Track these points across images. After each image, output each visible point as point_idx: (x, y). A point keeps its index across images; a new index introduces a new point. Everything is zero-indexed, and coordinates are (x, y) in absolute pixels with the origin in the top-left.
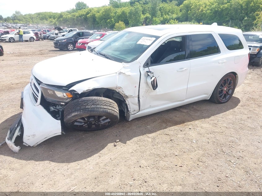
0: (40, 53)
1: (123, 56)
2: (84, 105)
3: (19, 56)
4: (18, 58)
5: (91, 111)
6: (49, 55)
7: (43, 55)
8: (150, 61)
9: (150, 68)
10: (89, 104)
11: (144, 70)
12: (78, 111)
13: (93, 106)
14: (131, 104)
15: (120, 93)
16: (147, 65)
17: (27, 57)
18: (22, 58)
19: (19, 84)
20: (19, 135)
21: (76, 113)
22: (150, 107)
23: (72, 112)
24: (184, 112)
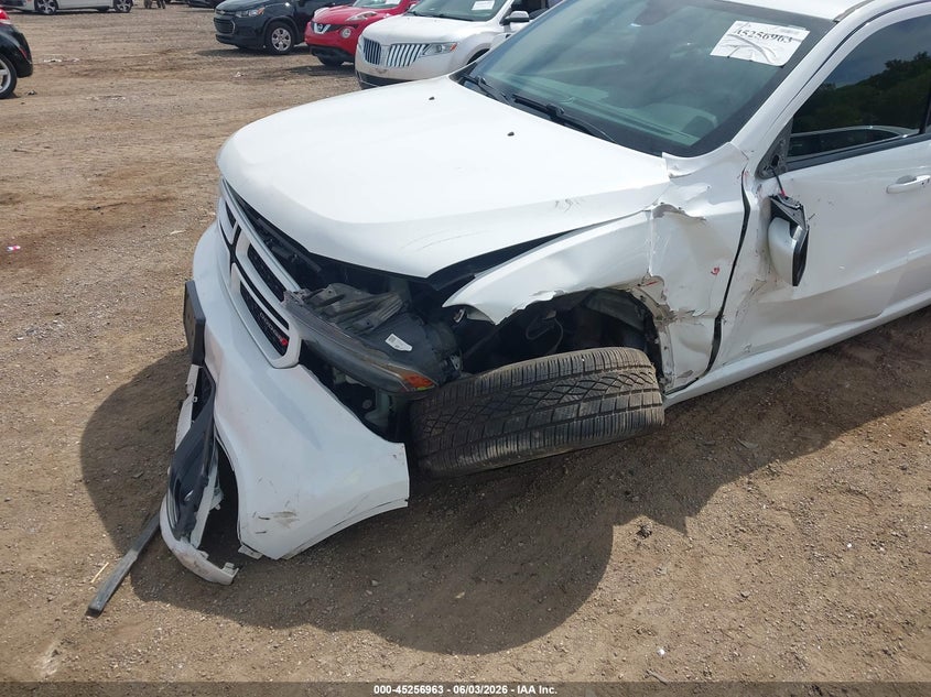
0: (163, 60)
1: (629, 112)
2: (545, 402)
3: (87, 74)
4: (86, 83)
5: (582, 433)
6: (202, 71)
7: (180, 73)
8: (785, 144)
9: (783, 177)
10: (565, 399)
11: (759, 188)
12: (518, 434)
13: (585, 408)
14: (676, 346)
15: (648, 303)
16: (772, 165)
17: (120, 82)
18: (105, 83)
19: (124, 208)
20: (218, 508)
21: (512, 448)
22: (749, 352)
23: (485, 441)
24: (862, 363)
